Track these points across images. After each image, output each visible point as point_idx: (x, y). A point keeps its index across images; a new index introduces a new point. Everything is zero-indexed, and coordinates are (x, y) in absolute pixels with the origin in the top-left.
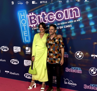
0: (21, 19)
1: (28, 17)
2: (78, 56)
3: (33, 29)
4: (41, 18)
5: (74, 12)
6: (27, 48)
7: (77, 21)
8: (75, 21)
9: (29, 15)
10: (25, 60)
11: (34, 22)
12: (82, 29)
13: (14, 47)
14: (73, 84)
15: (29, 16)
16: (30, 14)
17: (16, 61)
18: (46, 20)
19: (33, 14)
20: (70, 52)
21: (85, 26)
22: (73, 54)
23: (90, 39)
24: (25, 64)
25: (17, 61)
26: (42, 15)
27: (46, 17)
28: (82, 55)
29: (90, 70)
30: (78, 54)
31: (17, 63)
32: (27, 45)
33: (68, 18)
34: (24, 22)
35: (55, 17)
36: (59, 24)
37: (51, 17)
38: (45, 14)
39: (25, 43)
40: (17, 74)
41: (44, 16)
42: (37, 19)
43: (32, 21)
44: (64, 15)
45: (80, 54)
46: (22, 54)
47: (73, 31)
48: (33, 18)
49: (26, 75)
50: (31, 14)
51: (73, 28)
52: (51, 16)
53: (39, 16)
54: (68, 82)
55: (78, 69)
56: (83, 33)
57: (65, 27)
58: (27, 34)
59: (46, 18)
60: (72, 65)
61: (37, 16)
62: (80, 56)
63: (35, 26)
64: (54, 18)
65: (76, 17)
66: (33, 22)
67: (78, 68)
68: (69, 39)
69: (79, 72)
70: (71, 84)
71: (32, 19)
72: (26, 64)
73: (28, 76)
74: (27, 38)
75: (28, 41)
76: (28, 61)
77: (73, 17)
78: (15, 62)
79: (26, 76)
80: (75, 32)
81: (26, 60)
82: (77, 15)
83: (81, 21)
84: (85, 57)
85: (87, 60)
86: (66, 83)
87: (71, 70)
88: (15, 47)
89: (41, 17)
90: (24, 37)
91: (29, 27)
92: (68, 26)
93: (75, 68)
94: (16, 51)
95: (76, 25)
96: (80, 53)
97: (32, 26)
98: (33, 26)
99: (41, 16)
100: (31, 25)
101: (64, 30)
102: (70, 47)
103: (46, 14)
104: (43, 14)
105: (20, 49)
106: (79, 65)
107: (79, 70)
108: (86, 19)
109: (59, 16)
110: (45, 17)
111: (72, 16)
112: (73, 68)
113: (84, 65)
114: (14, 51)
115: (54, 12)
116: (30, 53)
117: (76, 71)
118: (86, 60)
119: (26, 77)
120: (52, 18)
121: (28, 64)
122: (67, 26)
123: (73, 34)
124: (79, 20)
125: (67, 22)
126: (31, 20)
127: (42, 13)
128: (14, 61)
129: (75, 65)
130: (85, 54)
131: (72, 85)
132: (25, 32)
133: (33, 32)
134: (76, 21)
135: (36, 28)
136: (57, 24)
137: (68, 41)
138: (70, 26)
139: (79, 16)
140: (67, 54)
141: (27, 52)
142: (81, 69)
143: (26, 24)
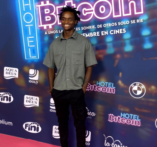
0: (23, 13)
1: (37, 8)
2: (136, 92)
3: (46, 33)
5: (132, 4)
7: (138, 21)
8: (133, 22)
9: (40, 4)
10: (26, 96)
11: (50, 19)
12: (147, 38)
13: (5, 68)
15: (39, 6)
16: (42, 3)
17: (7, 97)
19: (48, 3)
20: (120, 82)
21: (153, 33)
22: (125, 86)
24: (25, 103)
25: (10, 98)
28: (143, 90)
30: (135, 88)
31: (10, 101)
32: (33, 66)
33: (120, 15)
34: (28, 18)
35: (92, 11)
37: (85, 12)
38: (72, 5)
39: (29, 62)
40: (8, 123)
42: (55, 13)
43: (46, 17)
44: (112, 8)
45: (139, 89)
46: (22, 82)
47: (127, 42)
48: (47, 11)
49: (26, 125)
50: (45, 3)
51: (127, 36)
52: (84, 9)
54: (111, 143)
55: (132, 118)
56: (148, 46)
57: (112, 32)
60: (122, 109)
61: (57, 7)
62: (139, 93)
63: (50, 27)
64: (91, 14)
65: (136, 13)
66: (46, 20)
67: (133, 116)
68: (118, 56)
69: (134, 124)
70: (119, 146)
71: (46, 13)
72: (28, 104)
73: (32, 127)
74: (34, 52)
75: (36, 57)
76: (33, 97)
77: (130, 14)
78: (6, 99)
79: (27, 128)
80: (132, 43)
81: (28, 96)
82: (138, 10)
83: (145, 23)
84: (149, 95)
85: (153, 100)
86: (107, 144)
87: (119, 118)
88: (8, 68)
90: (27, 48)
91: (39, 29)
92: (119, 31)
94: (8, 75)
95: (136, 30)
96: (140, 85)
97: (45, 28)
98: (48, 27)
100: (42, 24)
102: (121, 74)
103: (74, 5)
105: (17, 73)
106: (137, 109)
107: (135, 120)
108: (155, 20)
109: (102, 9)
111: (127, 11)
112: (125, 115)
113: (145, 111)
114: (5, 75)
116: (37, 83)
117: (129, 121)
118: (151, 100)
119: (27, 130)
120: (87, 13)
121: (32, 104)
122: (117, 32)
123: (129, 48)
124: (141, 20)
125: (117, 24)
126: (43, 15)
127: (66, 2)
128: (4, 97)
129: (127, 110)
130: (149, 89)
132: (30, 39)
133: (46, 39)
134: (136, 21)
135: (52, 32)
136: (96, 26)
137: (117, 61)
138: (123, 31)
139: (141, 11)
140: (114, 86)
141: (32, 80)
142: (139, 119)
143: (33, 23)
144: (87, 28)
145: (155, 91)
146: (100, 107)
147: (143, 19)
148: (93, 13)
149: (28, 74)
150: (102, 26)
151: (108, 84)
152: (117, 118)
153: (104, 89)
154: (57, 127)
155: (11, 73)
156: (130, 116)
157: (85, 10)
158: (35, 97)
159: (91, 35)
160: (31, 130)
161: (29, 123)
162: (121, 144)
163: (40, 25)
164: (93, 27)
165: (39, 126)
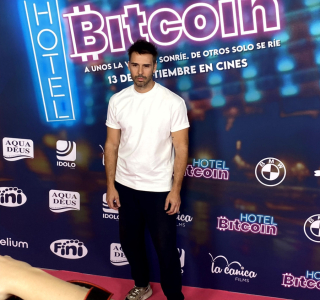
0: (36, 29)
1: (65, 20)
2: (267, 175)
3: (87, 70)
4: (125, 26)
5: (259, 12)
6: (61, 145)
7: (270, 44)
8: (262, 45)
9: (72, 11)
10: (52, 192)
11: (94, 42)
12: (288, 77)
13: (5, 140)
14: (245, 274)
15: (70, 15)
16: (76, 11)
18: (146, 36)
19: (88, 10)
20: (238, 159)
21: (299, 65)
22: (248, 166)
23: (313, 113)
26: (126, 15)
27: (146, 22)
28: (282, 171)
29: (309, 224)
30: (267, 168)
31: (20, 202)
32: (64, 134)
33: (236, 34)
35: (180, 25)
36: (198, 55)
37: (166, 27)
38: (139, 13)
39: (55, 126)
40: (18, 244)
41: (134, 19)
42: (105, 30)
43: (86, 38)
44: (220, 19)
45: (274, 169)
47: (251, 84)
48: (87, 26)
49: (56, 244)
50: (82, 9)
51: (250, 73)
52: (164, 21)
53: (117, 20)
55: (262, 222)
56: (289, 90)
57: (220, 66)
58: (64, 90)
59: (145, 30)
60: (243, 208)
61: (108, 18)
62: (274, 176)
63: (96, 58)
64: (178, 32)
65: (266, 29)
66: (87, 43)
67: (262, 219)
68: (233, 111)
69: (265, 232)
70: (237, 272)
71: (84, 29)
72: (59, 206)
73: (68, 248)
74: (63, 107)
76: (68, 193)
77: (255, 31)
78: (10, 198)
79: (59, 250)
80: (259, 86)
81: (57, 192)
82: (271, 23)
83: (284, 47)
84: (291, 179)
85: (300, 189)
86: (216, 270)
87: (237, 223)
88: (11, 140)
89: (123, 25)
90: (49, 100)
91: (71, 61)
92: (235, 64)
93: (252, 218)
94: (12, 154)
95: (266, 60)
96: (276, 162)
97: (85, 59)
98: (90, 58)
99: (121, 18)
100: (79, 52)
101: (215, 80)
102: (239, 144)
103: (143, 14)
104: (132, 12)
105: (31, 149)
106: (270, 206)
107: (266, 225)
108: (302, 41)
109: (200, 22)
110: (141, 25)
111: (249, 26)
112: (247, 217)
113: (286, 208)
114: (6, 153)
115: (179, 7)
116: (73, 165)
117: (255, 228)
118: (296, 188)
119: (59, 253)
120: (169, 30)
121: (66, 205)
122: (230, 65)
123: (253, 96)
124: (276, 43)
125: (231, 50)
126: (80, 35)
127: (126, 8)
128: (7, 195)
129: (253, 208)
130: (293, 169)
131: (238, 276)
132: (53, 82)
133: (88, 81)
134: (266, 45)
135: (99, 68)
136: (189, 55)
137: (231, 121)
138: (241, 64)
139: (275, 25)
140: (226, 166)
141: (63, 161)
142: (275, 222)
143: (59, 49)
144: (171, 58)
145: (302, 173)
146: (200, 206)
147: (280, 40)
148: (183, 29)
149: (54, 149)
150: (201, 54)
151: (214, 163)
152: (234, 222)
153: (208, 173)
154: (119, 245)
155: (17, 149)
156: (258, 218)
157: (164, 24)
158: (71, 194)
159: (179, 71)
160: (68, 253)
161: (63, 241)
162: (243, 268)
163: (74, 53)
164: (184, 56)
165: (83, 246)
